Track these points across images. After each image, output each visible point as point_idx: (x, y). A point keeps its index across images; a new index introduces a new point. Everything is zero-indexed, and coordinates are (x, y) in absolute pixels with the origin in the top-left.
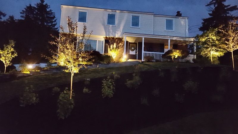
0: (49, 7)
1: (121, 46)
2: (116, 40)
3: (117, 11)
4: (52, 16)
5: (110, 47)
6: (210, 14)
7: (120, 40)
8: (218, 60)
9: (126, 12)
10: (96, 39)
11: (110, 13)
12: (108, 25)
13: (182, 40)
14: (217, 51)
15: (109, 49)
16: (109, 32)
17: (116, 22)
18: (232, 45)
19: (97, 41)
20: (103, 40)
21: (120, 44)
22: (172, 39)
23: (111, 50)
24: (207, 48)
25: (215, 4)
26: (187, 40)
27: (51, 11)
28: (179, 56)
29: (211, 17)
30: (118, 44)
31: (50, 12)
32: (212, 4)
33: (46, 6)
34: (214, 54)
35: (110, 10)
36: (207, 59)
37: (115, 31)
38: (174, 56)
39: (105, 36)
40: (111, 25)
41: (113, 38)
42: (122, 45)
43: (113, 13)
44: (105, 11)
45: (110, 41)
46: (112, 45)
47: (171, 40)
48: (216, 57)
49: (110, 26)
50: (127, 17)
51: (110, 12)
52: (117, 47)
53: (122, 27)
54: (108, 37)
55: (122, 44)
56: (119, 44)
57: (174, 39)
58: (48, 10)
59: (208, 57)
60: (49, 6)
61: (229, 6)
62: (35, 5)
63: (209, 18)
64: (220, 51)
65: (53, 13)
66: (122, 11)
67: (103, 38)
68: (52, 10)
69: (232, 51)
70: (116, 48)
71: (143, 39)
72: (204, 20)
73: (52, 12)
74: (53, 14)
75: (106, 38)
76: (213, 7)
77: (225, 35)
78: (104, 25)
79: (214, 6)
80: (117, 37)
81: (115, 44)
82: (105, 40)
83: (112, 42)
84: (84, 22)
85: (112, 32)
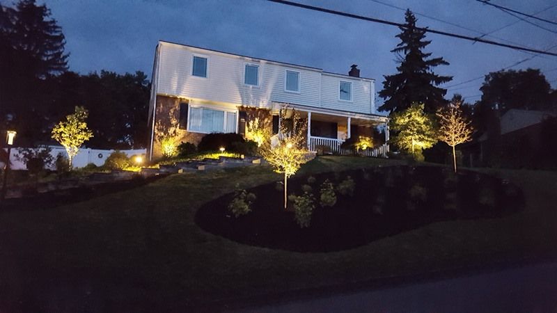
0: (48, 12)
1: (268, 124)
2: (259, 113)
3: (262, 61)
4: (54, 34)
5: (248, 125)
6: (399, 69)
7: (266, 112)
8: (423, 153)
9: (276, 65)
10: (223, 110)
11: (250, 64)
12: (246, 85)
13: (368, 119)
14: (421, 140)
15: (247, 128)
16: (248, 98)
17: (260, 80)
18: (453, 136)
19: (225, 113)
20: (236, 111)
21: (266, 120)
22: (353, 117)
23: (250, 131)
24: (407, 135)
25: (406, 48)
26: (376, 120)
27: (53, 22)
28: (370, 146)
29: (399, 73)
30: (262, 119)
31: (52, 25)
32: (402, 49)
33: (42, 10)
34: (417, 144)
35: (251, 59)
36: (405, 151)
37: (258, 97)
38: (361, 146)
39: (240, 105)
40: (251, 86)
41: (254, 109)
42: (269, 121)
43: (256, 64)
44: (240, 59)
45: (248, 114)
46: (252, 122)
47: (352, 119)
48: (419, 148)
49: (249, 87)
50: (278, 72)
51: (248, 61)
52: (261, 127)
53: (269, 92)
54: (245, 106)
55: (269, 119)
56: (264, 120)
57: (357, 117)
58: (46, 19)
59: (408, 149)
60: (49, 10)
61: (430, 54)
62: (14, 4)
63: (397, 75)
64: (427, 141)
65: (57, 27)
66: (270, 61)
67: (236, 109)
68: (56, 20)
69: (453, 146)
70: (259, 127)
71: (309, 115)
72: (388, 78)
73: (57, 24)
74: (57, 30)
75: (242, 107)
76: (403, 54)
77: (445, 123)
78: (239, 84)
79: (405, 53)
80: (260, 108)
81: (257, 120)
82: (240, 112)
83: (252, 116)
84: (202, 76)
85: (252, 98)
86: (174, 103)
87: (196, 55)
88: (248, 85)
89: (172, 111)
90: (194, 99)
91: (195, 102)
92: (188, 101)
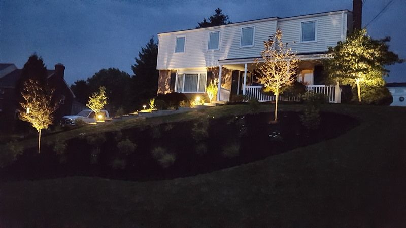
1: (228, 79)
3: (221, 26)
5: (213, 83)
7: (226, 70)
9: (234, 26)
10: (197, 73)
11: (213, 32)
16: (210, 60)
17: (220, 44)
19: (199, 76)
20: (205, 72)
21: (227, 76)
30: (223, 77)
37: (217, 58)
41: (217, 68)
42: (229, 77)
43: (217, 31)
45: (213, 73)
46: (216, 79)
49: (212, 51)
50: (235, 32)
51: (212, 30)
52: (223, 82)
53: (227, 51)
54: (210, 67)
55: (229, 75)
56: (225, 76)
67: (205, 70)
70: (221, 82)
71: (246, 66)
75: (209, 69)
78: (204, 51)
81: (220, 77)
82: (208, 73)
83: (216, 74)
84: (181, 51)
85: (213, 60)
86: (168, 74)
87: (178, 37)
88: (210, 50)
89: (167, 80)
90: (179, 69)
91: (180, 71)
92: (176, 71)
